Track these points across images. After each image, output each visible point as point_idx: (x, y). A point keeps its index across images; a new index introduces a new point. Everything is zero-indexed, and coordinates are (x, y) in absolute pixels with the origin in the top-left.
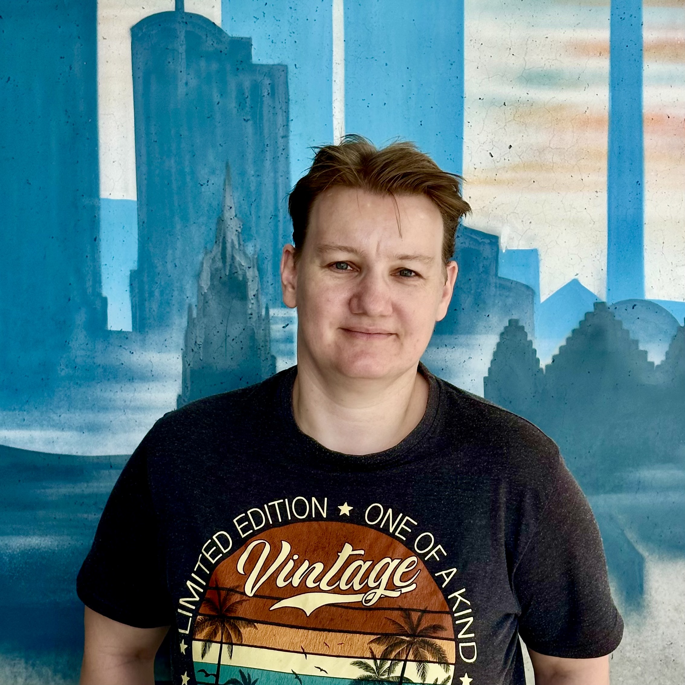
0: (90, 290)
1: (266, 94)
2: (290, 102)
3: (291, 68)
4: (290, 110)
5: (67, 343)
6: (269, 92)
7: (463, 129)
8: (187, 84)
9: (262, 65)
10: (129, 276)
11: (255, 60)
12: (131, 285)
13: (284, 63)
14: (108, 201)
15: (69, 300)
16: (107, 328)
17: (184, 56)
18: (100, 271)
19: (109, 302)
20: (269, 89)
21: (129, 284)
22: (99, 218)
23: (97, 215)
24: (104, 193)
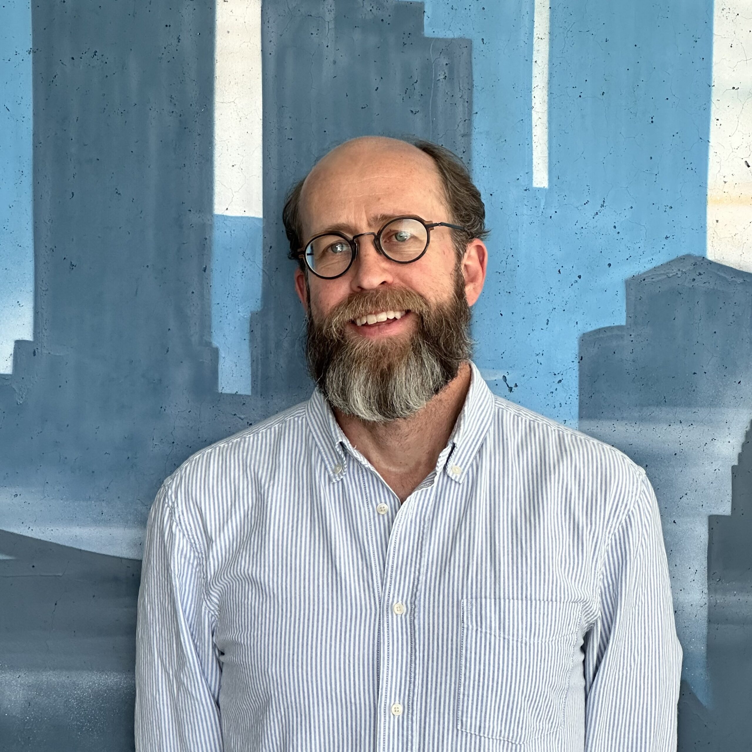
0: (195, 339)
1: (443, 77)
2: (474, 89)
3: (477, 44)
4: (475, 100)
5: (163, 409)
6: (446, 75)
7: (709, 128)
8: (335, 62)
9: (438, 39)
10: (249, 319)
11: (428, 32)
12: (252, 331)
13: (467, 37)
14: (225, 218)
15: (167, 351)
16: (218, 390)
17: (332, 26)
18: (210, 312)
19: (222, 354)
20: (446, 71)
21: (249, 331)
22: (210, 241)
23: (207, 237)
24: (219, 209)
